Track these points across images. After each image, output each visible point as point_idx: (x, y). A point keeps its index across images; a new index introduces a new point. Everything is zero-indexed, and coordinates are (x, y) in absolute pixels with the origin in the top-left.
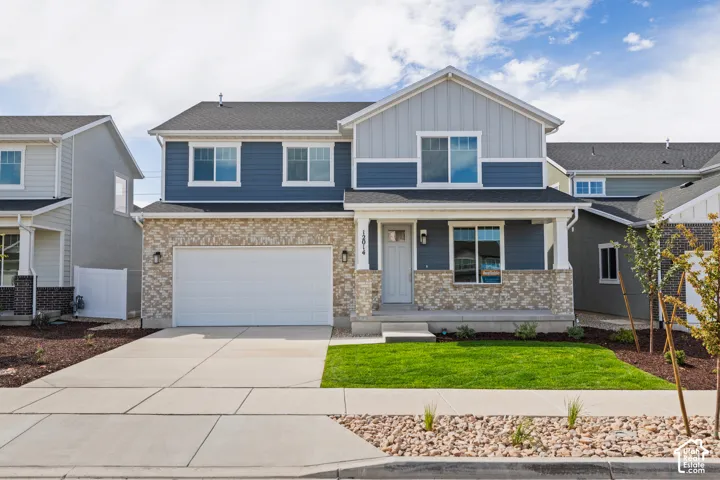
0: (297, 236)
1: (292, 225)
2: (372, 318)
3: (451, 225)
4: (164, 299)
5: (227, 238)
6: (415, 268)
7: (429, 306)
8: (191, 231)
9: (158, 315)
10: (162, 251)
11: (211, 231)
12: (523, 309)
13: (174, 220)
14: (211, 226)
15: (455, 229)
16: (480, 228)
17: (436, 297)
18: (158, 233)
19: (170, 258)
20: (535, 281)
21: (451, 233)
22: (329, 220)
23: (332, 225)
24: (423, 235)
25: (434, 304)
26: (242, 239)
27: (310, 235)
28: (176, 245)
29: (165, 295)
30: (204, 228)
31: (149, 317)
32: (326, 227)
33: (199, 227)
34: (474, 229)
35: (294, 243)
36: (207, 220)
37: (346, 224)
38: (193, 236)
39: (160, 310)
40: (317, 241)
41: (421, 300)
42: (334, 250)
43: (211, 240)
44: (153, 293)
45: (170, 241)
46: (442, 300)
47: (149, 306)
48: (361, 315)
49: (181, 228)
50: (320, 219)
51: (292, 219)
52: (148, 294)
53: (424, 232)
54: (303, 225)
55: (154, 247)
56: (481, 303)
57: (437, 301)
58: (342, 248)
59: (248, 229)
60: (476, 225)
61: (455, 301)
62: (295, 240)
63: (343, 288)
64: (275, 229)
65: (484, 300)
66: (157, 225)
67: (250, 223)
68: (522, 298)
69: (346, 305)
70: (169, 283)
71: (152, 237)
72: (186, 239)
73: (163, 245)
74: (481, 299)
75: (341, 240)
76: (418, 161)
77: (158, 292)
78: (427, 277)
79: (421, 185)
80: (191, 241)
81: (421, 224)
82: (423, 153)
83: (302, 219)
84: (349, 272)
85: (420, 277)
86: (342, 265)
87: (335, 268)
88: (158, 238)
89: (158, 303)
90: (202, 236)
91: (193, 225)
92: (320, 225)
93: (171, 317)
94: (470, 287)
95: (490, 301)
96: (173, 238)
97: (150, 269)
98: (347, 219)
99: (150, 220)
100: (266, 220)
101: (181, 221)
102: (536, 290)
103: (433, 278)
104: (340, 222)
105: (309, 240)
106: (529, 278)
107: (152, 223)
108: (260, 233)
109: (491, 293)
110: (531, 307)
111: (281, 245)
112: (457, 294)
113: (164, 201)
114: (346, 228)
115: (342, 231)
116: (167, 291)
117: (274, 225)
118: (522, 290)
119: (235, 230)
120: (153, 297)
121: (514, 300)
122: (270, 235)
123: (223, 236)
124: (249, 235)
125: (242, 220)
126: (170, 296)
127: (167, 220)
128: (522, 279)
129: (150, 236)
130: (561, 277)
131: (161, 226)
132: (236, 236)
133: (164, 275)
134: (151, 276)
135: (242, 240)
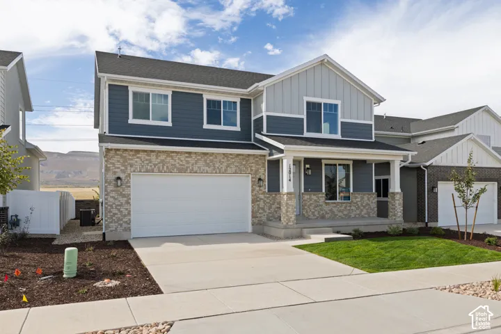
0: (227, 167)
1: (223, 158)
2: (295, 226)
3: (324, 162)
4: (125, 216)
5: (176, 167)
6: (303, 191)
7: (312, 217)
8: (147, 160)
9: (120, 229)
10: (122, 176)
11: (162, 161)
12: (363, 217)
13: (131, 150)
14: (163, 157)
15: (326, 165)
16: (340, 165)
17: (316, 211)
18: (118, 161)
19: (128, 182)
20: (368, 199)
21: (323, 167)
22: (249, 155)
23: (251, 160)
24: (308, 168)
25: (314, 215)
26: (187, 167)
27: (236, 166)
28: (134, 171)
29: (126, 212)
30: (157, 158)
31: (112, 231)
32: (247, 161)
33: (153, 157)
34: (336, 165)
35: (225, 172)
36: (159, 152)
37: (260, 159)
38: (148, 164)
39: (121, 225)
40: (241, 170)
41: (307, 212)
42: (252, 178)
43: (163, 167)
44: (115, 211)
45: (129, 168)
46: (319, 212)
47: (111, 222)
48: (289, 224)
49: (138, 158)
50: (242, 155)
51: (224, 154)
52: (110, 212)
53: (308, 166)
54: (232, 158)
55: (115, 173)
56: (340, 214)
57: (316, 213)
58: (258, 176)
59: (192, 160)
60: (337, 162)
61: (327, 213)
62: (226, 170)
63: (258, 205)
64: (212, 161)
65: (342, 212)
66: (118, 155)
67: (193, 156)
68: (362, 210)
69: (261, 217)
70: (128, 203)
71: (113, 164)
72: (143, 166)
73: (123, 171)
74: (340, 211)
75: (257, 171)
76: (304, 117)
77: (119, 210)
78: (310, 197)
79: (306, 134)
80: (147, 169)
81: (307, 160)
82: (307, 112)
83: (231, 154)
84: (262, 194)
85: (306, 197)
86: (258, 188)
87: (253, 191)
88: (118, 165)
89: (119, 219)
90: (155, 165)
91: (148, 155)
92: (243, 159)
93: (130, 230)
94: (334, 203)
95: (345, 213)
96: (131, 166)
97: (111, 191)
98: (261, 156)
99: (111, 150)
100: (205, 154)
101: (137, 151)
102: (369, 205)
103: (314, 197)
104: (257, 157)
105: (236, 171)
106: (366, 198)
107: (113, 152)
108: (201, 163)
109: (345, 207)
110: (366, 216)
111: (216, 173)
112: (326, 208)
113: (107, 134)
114: (260, 162)
115: (258, 164)
116: (127, 209)
117: (211, 158)
118: (362, 205)
119: (182, 161)
120: (115, 214)
121: (358, 212)
122: (208, 165)
123: (172, 165)
124: (193, 165)
125: (187, 153)
126: (129, 214)
127: (126, 150)
128: (362, 198)
129: (111, 163)
130: (398, 197)
131: (121, 156)
132: (182, 165)
133: (124, 196)
134: (113, 197)
135: (187, 170)
